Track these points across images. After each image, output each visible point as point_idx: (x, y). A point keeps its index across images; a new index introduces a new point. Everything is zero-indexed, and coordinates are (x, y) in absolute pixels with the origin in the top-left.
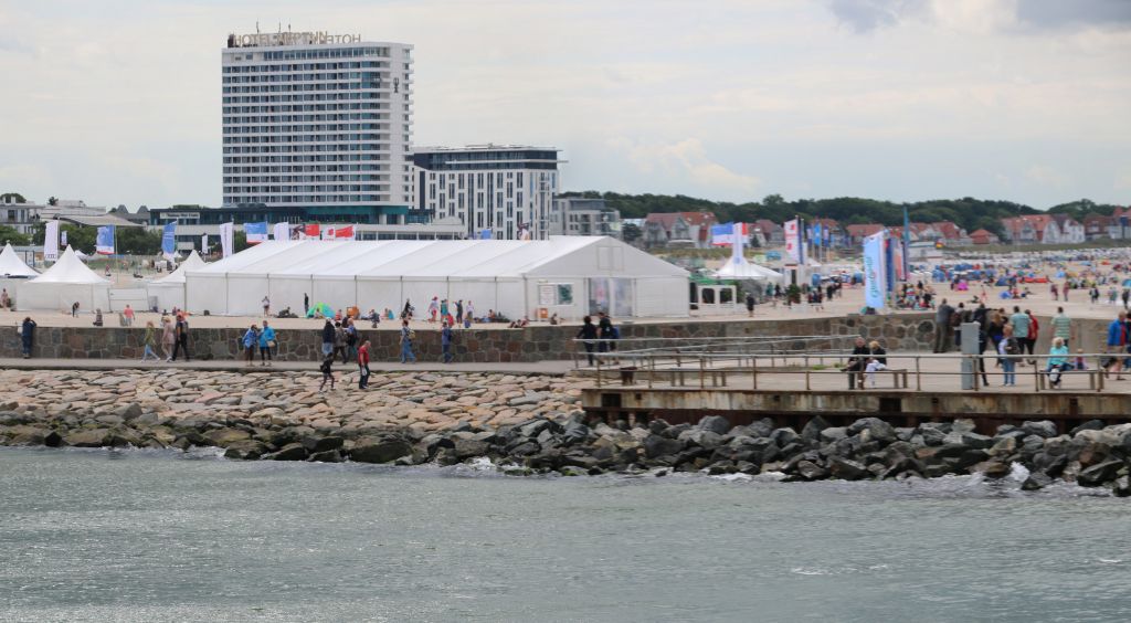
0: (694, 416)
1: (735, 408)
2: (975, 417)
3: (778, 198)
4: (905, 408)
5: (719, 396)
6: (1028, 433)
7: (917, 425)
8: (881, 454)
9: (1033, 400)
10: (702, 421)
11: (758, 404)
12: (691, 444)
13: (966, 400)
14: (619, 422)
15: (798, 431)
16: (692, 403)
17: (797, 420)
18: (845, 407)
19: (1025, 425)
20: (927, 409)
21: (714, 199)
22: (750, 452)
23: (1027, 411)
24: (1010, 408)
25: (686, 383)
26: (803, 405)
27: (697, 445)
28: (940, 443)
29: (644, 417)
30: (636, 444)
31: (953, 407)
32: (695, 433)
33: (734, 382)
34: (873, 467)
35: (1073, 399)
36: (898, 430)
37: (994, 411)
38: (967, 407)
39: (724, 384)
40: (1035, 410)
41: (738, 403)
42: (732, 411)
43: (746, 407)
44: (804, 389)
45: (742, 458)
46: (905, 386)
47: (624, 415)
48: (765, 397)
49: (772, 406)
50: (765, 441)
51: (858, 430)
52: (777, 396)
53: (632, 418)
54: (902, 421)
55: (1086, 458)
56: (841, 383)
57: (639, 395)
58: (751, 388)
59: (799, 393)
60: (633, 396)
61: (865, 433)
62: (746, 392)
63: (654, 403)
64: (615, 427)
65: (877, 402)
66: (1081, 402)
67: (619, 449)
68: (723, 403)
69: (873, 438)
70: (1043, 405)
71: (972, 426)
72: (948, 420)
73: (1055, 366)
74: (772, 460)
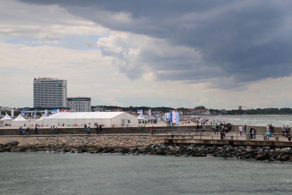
0: (189, 144)
1: (197, 143)
2: (251, 146)
3: (132, 106)
4: (235, 143)
5: (194, 140)
6: (265, 149)
7: (238, 147)
8: (233, 153)
9: (264, 142)
10: (191, 145)
11: (202, 142)
12: (190, 150)
13: (248, 142)
14: (172, 145)
15: (212, 147)
16: (188, 142)
17: (211, 145)
18: (221, 143)
19: (264, 147)
20: (240, 144)
21: (122, 107)
22: (203, 152)
23: (262, 145)
24: (258, 144)
25: (185, 138)
26: (212, 142)
27: (191, 150)
28: (245, 151)
29: (178, 144)
30: (178, 150)
31: (245, 143)
32: (190, 147)
33: (195, 138)
34: (232, 155)
35: (273, 142)
36: (234, 148)
37: (255, 144)
38: (249, 143)
39: (193, 138)
40: (264, 144)
41: (198, 142)
42: (196, 143)
43: (199, 143)
44: (212, 139)
45: (202, 153)
46: (233, 139)
47: (173, 144)
48: (203, 141)
49: (205, 142)
50: (206, 150)
51: (226, 148)
52: (206, 141)
53: (175, 145)
54: (234, 146)
55: (281, 155)
56: (219, 138)
57: (176, 140)
58: (200, 139)
59: (211, 140)
60: (175, 140)
61: (228, 148)
62: (199, 140)
63: (180, 142)
64: (171, 146)
65: (228, 142)
66: (275, 143)
67: (175, 151)
68: (195, 142)
69: (229, 149)
70: (266, 144)
71: (250, 147)
72: (245, 146)
73: (268, 136)
74: (208, 153)
